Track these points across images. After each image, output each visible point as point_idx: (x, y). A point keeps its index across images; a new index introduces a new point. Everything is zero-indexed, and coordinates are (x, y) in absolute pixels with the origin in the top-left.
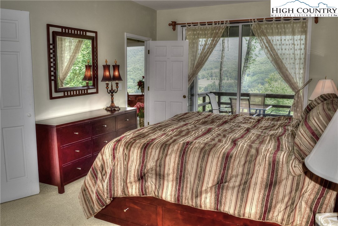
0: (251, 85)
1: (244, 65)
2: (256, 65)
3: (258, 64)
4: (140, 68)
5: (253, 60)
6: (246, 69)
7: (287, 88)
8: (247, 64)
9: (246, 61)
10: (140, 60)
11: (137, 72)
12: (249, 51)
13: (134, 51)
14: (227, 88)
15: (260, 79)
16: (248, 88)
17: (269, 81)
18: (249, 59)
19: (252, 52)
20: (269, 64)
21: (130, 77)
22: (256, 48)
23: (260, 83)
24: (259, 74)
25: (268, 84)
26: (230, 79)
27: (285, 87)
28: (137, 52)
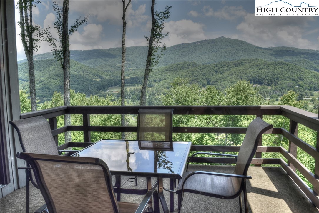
0: (158, 90)
1: (146, 68)
2: (161, 72)
3: (163, 71)
4: (55, 78)
5: (156, 61)
6: (148, 72)
7: (191, 91)
8: (149, 67)
9: (149, 64)
10: (55, 70)
11: (52, 82)
12: (151, 52)
13: (49, 61)
14: (138, 94)
15: (166, 84)
16: (156, 92)
17: (174, 85)
18: (151, 61)
19: (155, 53)
20: (173, 71)
21: (45, 87)
22: (159, 48)
23: (166, 87)
24: (165, 80)
25: (173, 88)
26: (139, 85)
27: (189, 91)
28: (51, 63)
